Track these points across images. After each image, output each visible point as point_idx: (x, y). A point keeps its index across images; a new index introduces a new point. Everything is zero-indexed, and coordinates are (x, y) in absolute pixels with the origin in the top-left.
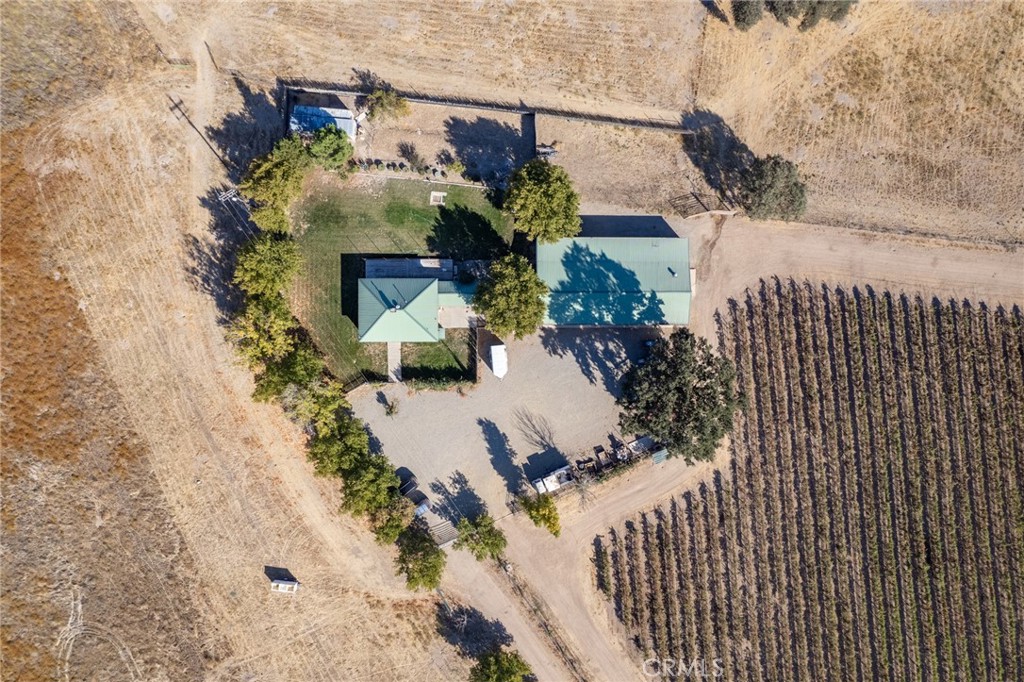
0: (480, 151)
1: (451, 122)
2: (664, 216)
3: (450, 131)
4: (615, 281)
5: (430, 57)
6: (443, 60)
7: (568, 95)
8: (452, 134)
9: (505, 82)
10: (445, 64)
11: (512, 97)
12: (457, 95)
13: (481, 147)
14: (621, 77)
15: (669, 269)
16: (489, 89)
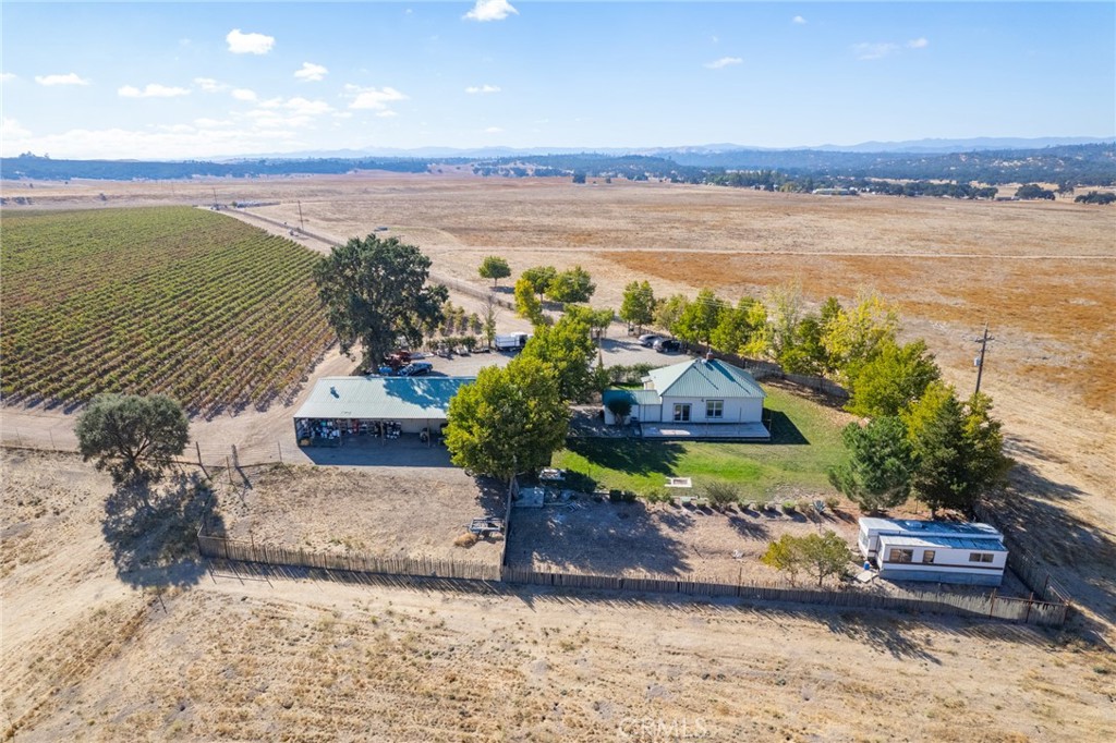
0: (612, 531)
1: (676, 569)
2: (314, 464)
3: (676, 557)
4: (416, 388)
5: (757, 686)
6: (721, 677)
7: (425, 614)
8: (671, 552)
9: (565, 637)
10: (715, 670)
11: (547, 612)
12: (674, 612)
13: (611, 536)
14: (291, 645)
15: (337, 396)
16: (602, 625)
